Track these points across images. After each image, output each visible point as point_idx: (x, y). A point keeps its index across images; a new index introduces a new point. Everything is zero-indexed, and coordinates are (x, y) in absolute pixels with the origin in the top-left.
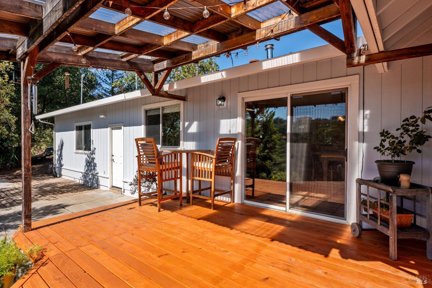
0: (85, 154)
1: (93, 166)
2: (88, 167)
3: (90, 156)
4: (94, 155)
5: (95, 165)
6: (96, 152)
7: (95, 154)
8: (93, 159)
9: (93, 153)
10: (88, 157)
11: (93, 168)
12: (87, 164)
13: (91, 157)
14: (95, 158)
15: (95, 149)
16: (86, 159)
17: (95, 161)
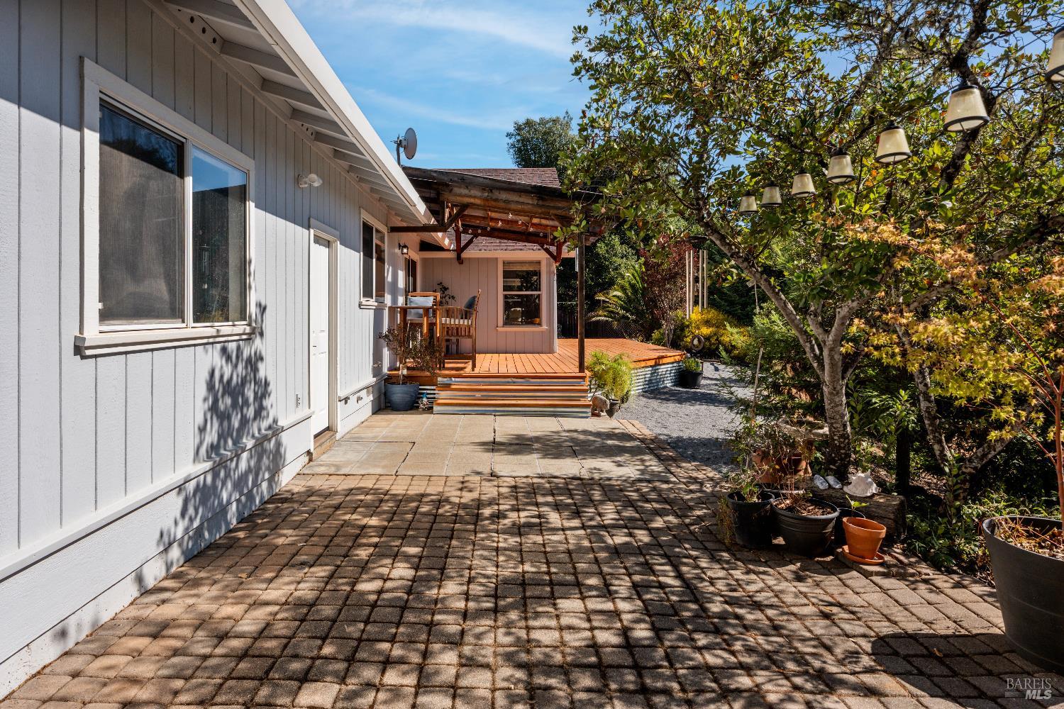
0: (208, 342)
1: (251, 399)
2: (223, 417)
3: (238, 348)
4: (258, 341)
5: (263, 390)
6: (269, 324)
7: (262, 334)
8: (253, 363)
9: (256, 332)
10: (229, 358)
11: (250, 412)
12: (214, 408)
13: (246, 354)
14: (263, 354)
15: (265, 308)
16: (212, 374)
17: (264, 370)
